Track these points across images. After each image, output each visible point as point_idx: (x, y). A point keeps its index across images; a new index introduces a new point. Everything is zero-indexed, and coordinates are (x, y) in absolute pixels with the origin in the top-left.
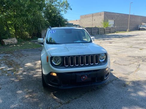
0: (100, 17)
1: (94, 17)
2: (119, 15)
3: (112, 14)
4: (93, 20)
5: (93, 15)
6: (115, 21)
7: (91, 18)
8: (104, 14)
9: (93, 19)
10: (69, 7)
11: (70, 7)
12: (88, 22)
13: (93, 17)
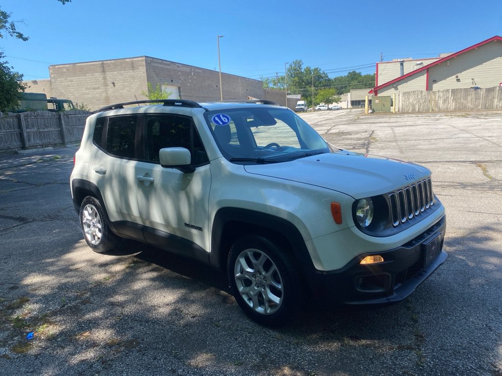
0: (131, 73)
1: (109, 75)
2: (188, 70)
3: (169, 67)
4: (106, 85)
5: (103, 67)
6: (179, 88)
7: (98, 76)
8: (144, 63)
9: (105, 78)
10: (8, 25)
11: (13, 26)
12: (87, 89)
13: (104, 71)
